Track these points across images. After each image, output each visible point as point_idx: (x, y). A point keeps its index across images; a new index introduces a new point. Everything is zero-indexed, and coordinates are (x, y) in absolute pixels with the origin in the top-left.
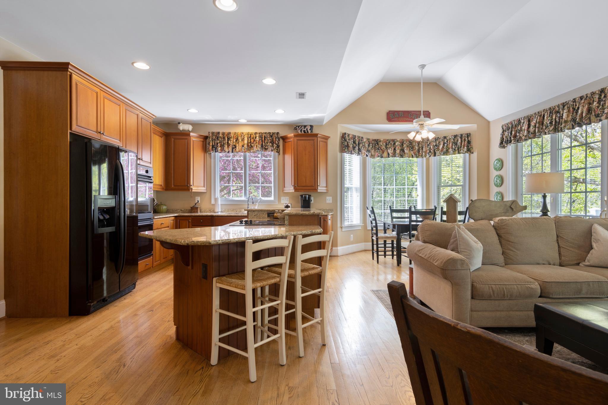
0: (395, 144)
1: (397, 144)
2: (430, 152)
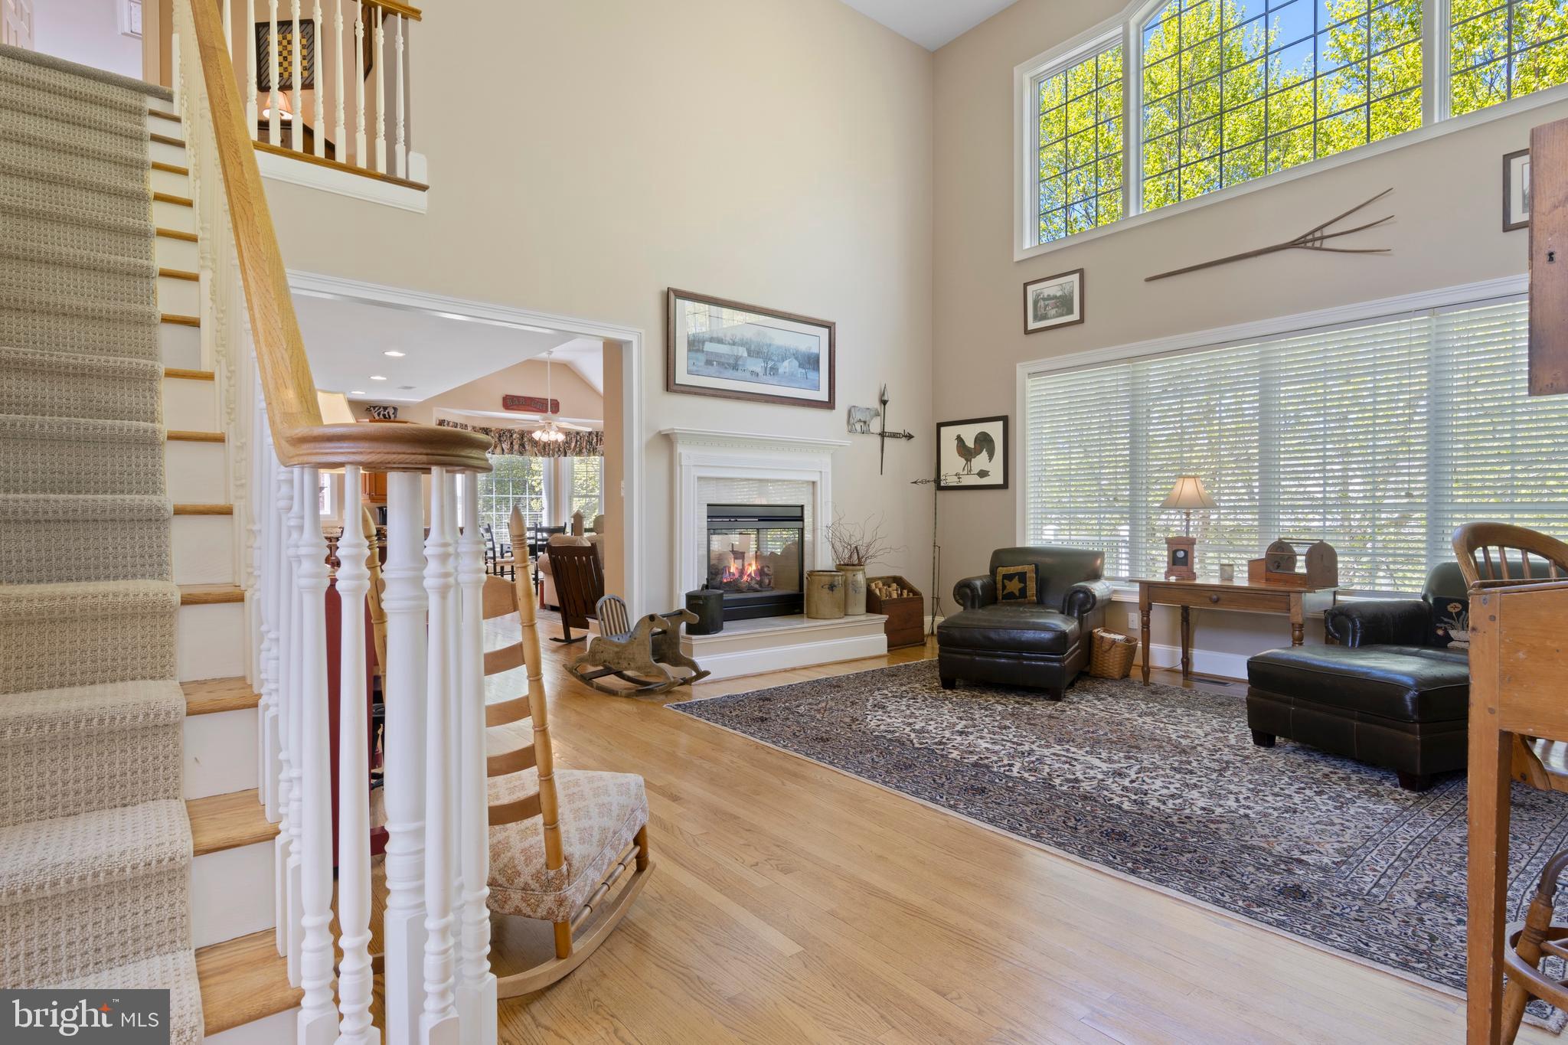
0: (511, 436)
1: (514, 436)
2: (559, 450)
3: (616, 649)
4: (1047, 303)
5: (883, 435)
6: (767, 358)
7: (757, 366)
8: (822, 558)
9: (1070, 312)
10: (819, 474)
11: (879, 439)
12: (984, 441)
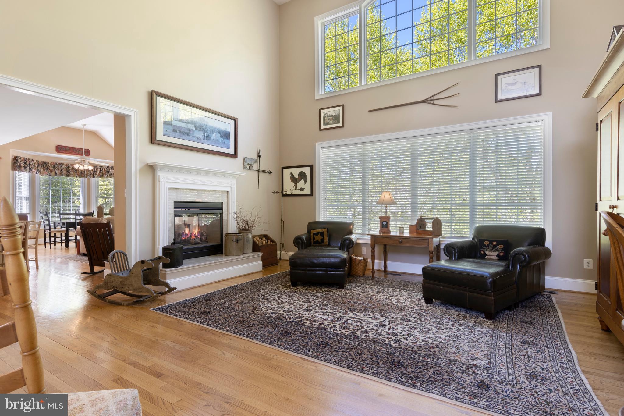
0: (61, 166)
1: (63, 167)
2: (90, 175)
3: (121, 280)
4: (329, 118)
5: (259, 171)
6: (205, 131)
7: (200, 134)
8: (232, 227)
9: (339, 122)
10: (230, 187)
11: (257, 173)
12: (302, 175)
